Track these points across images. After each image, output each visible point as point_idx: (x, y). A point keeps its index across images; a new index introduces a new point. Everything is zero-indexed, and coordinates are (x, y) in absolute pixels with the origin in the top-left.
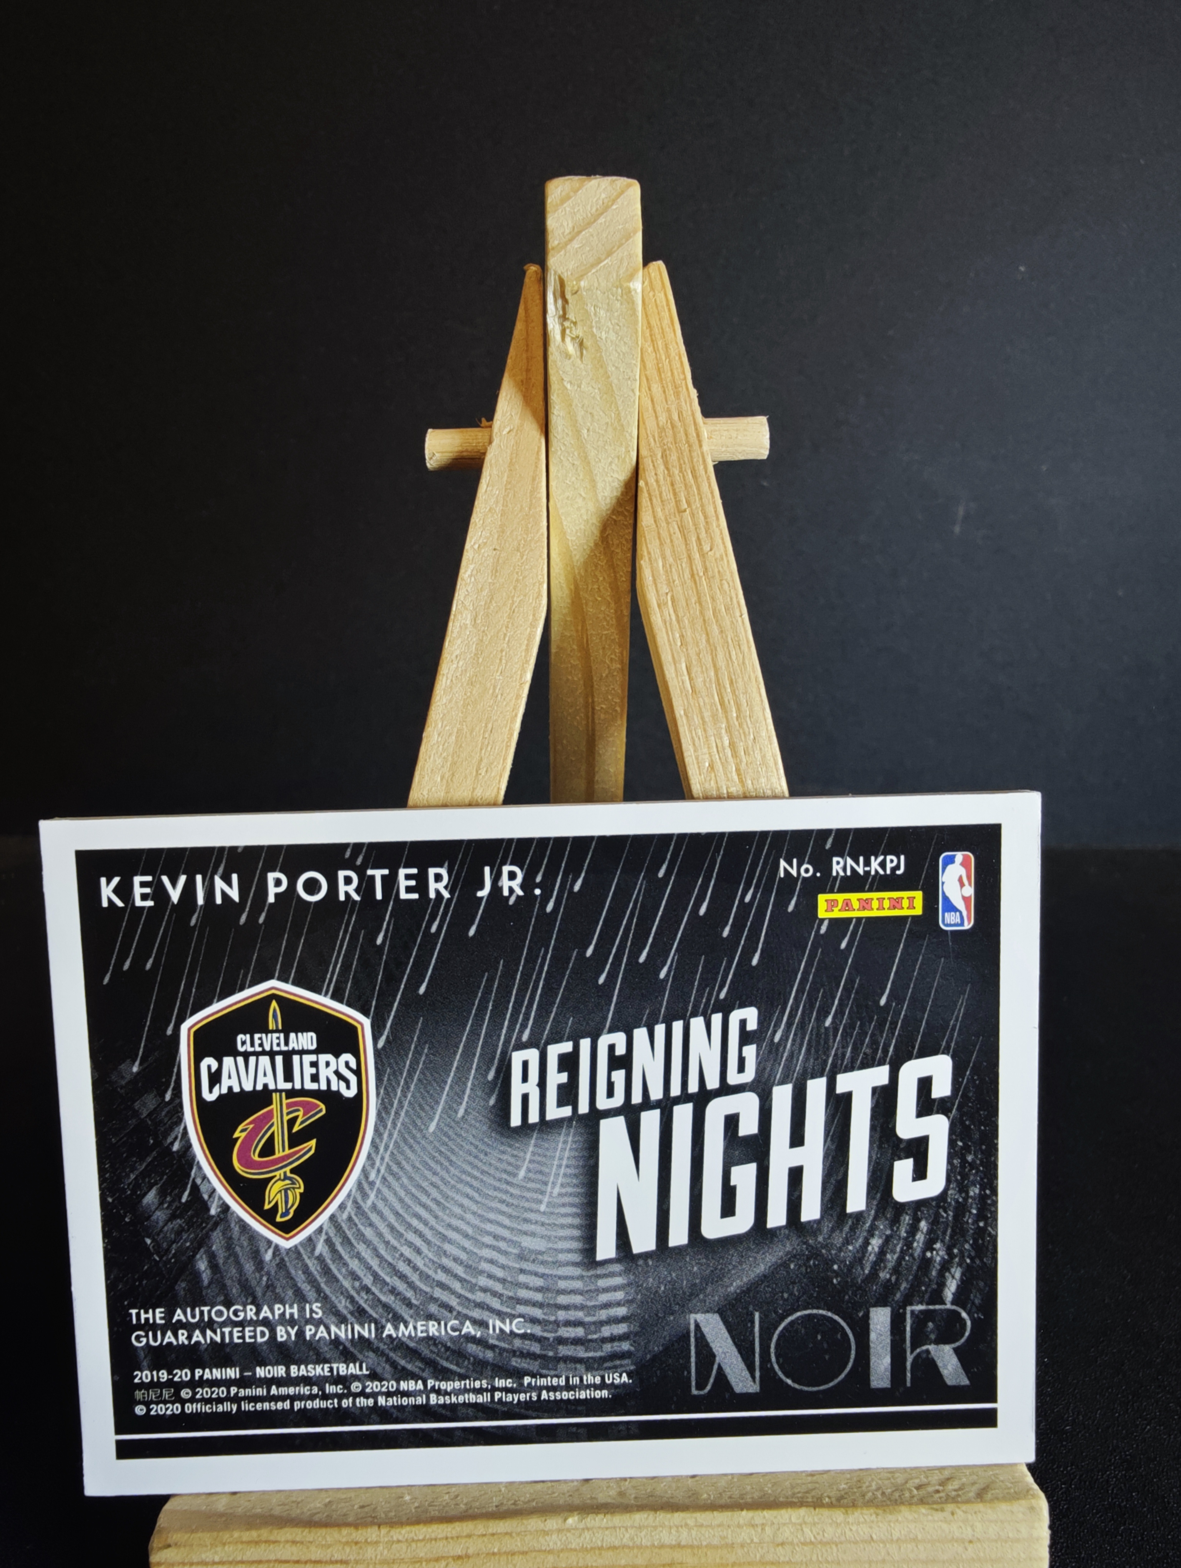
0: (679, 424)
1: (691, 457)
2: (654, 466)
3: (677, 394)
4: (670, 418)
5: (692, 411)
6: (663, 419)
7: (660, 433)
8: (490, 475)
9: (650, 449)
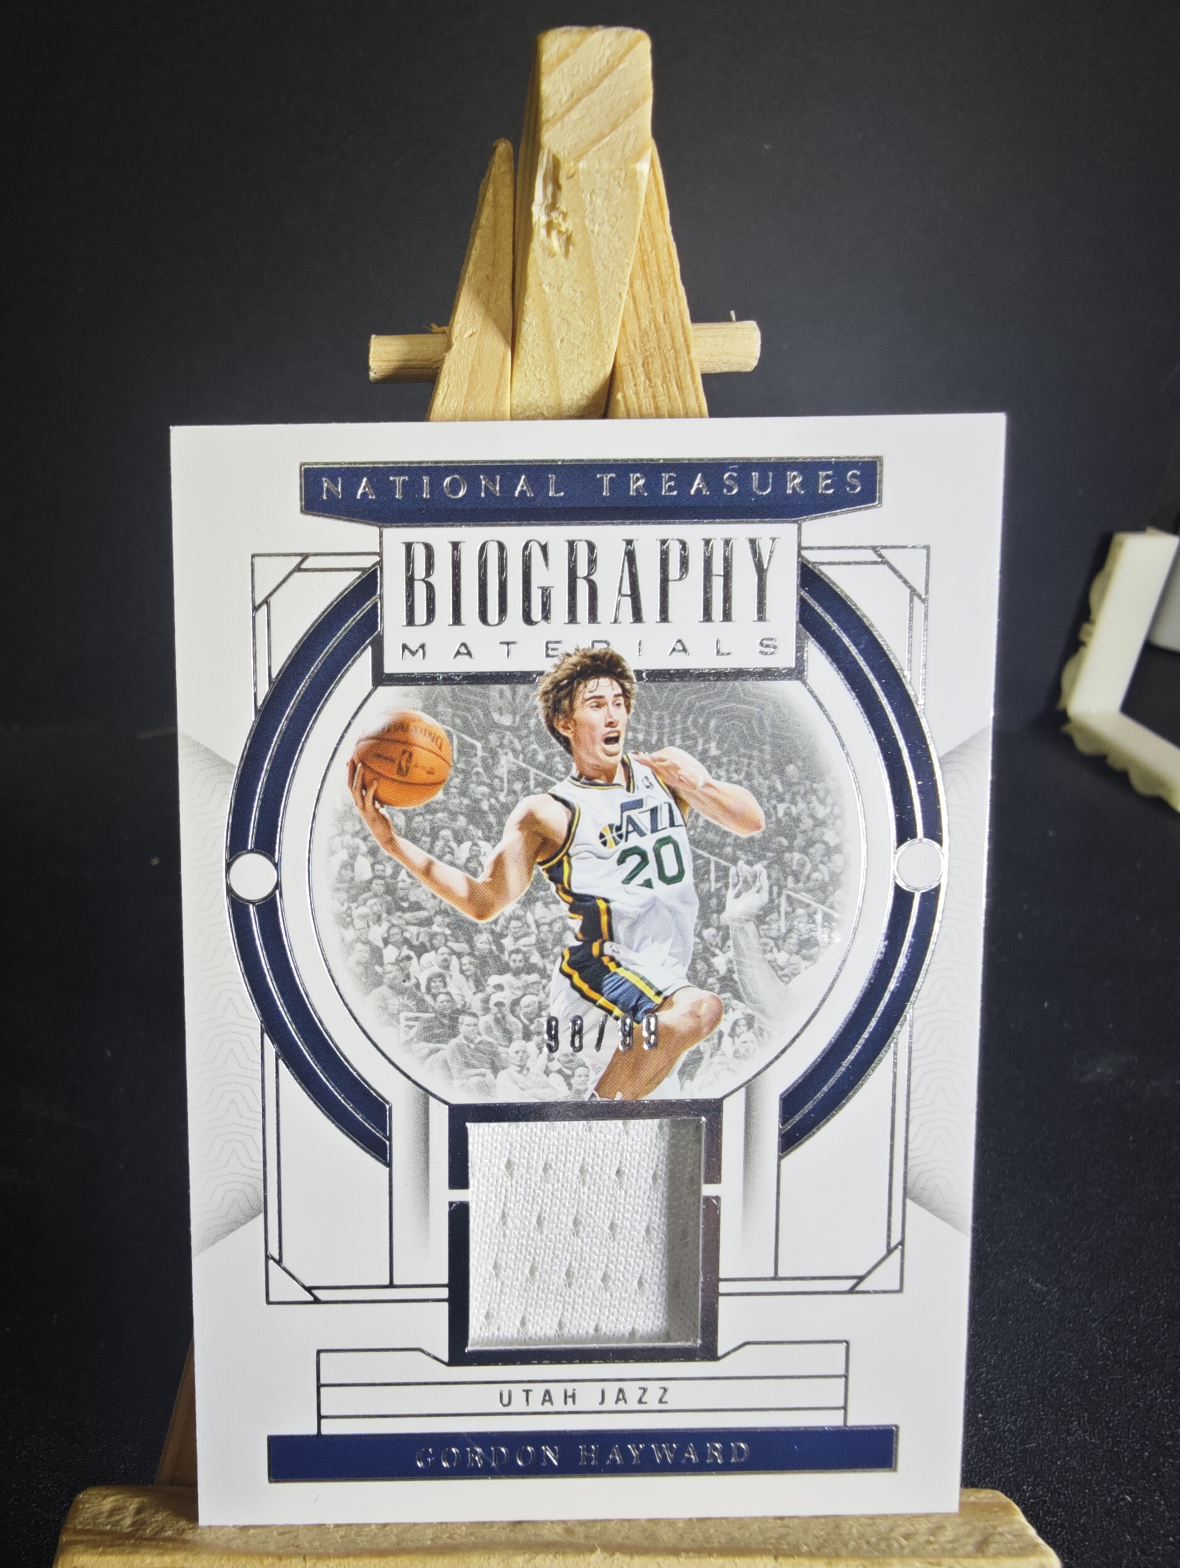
0: (664, 327)
1: (678, 366)
2: (633, 375)
3: (663, 292)
4: (654, 319)
5: (680, 311)
6: (645, 321)
7: (642, 337)
8: (448, 385)
9: (630, 357)
